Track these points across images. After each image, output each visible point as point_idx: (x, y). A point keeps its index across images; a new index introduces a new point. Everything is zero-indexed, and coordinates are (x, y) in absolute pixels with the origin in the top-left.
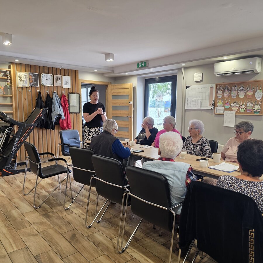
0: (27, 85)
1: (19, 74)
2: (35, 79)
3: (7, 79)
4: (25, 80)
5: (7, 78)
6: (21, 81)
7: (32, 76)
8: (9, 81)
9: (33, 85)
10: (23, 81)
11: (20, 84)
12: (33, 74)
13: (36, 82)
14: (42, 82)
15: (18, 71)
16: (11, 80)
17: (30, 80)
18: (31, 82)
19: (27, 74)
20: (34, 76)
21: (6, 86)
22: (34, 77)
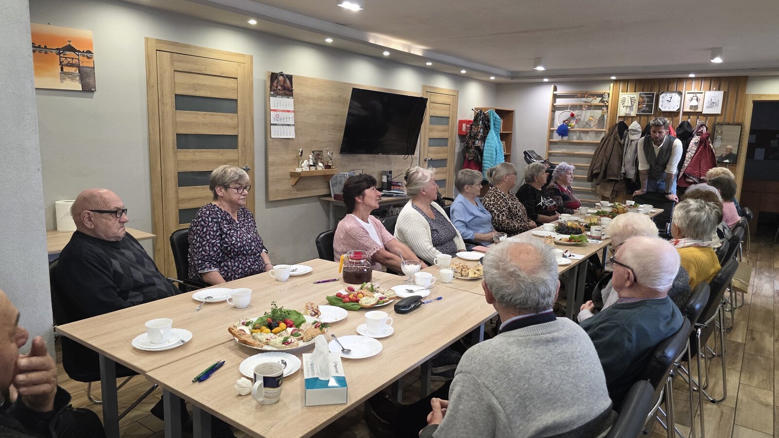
0: (633, 113)
1: (622, 95)
2: (648, 102)
3: (603, 106)
4: (630, 105)
5: (603, 104)
6: (624, 107)
7: (643, 97)
8: (605, 109)
9: (643, 111)
10: (627, 107)
11: (622, 111)
12: (645, 94)
13: (650, 107)
14: (660, 107)
15: (622, 92)
16: (607, 106)
17: (639, 105)
18: (639, 107)
19: (636, 96)
20: (647, 97)
21: (603, 116)
22: (646, 100)
